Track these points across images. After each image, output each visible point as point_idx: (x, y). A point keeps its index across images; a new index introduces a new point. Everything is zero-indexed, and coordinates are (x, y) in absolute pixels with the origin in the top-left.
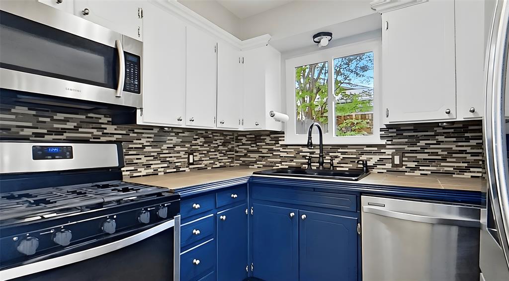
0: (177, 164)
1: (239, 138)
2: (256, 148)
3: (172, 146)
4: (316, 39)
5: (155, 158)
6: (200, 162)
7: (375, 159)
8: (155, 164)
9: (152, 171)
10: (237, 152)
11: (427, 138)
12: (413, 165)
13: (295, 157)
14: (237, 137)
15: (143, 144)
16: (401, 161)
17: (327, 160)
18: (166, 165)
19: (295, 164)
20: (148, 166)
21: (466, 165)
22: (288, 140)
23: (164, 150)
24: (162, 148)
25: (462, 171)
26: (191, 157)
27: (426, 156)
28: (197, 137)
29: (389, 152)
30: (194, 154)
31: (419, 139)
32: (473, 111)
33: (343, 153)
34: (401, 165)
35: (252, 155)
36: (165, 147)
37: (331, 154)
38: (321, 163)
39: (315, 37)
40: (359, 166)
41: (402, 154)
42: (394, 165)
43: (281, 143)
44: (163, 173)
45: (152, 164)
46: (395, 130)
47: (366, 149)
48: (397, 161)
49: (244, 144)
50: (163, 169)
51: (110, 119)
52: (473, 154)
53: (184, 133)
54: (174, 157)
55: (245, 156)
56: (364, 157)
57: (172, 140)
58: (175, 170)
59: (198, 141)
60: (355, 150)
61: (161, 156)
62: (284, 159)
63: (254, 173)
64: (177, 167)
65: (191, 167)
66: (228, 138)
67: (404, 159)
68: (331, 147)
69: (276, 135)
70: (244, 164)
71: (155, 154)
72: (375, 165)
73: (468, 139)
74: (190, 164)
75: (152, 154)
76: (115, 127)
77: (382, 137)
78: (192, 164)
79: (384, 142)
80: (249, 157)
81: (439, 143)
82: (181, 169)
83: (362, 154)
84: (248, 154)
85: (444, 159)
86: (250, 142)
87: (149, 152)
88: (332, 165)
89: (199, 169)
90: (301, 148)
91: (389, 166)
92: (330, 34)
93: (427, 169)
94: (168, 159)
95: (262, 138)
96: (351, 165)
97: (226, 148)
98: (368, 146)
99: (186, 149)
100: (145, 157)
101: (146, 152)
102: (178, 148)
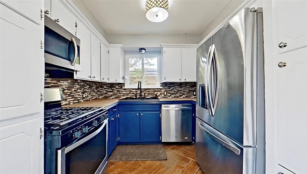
0: (78, 98)
1: (102, 86)
2: (111, 90)
3: (76, 89)
4: (140, 50)
5: (69, 95)
6: (88, 97)
7: (159, 93)
8: (69, 99)
9: (68, 102)
10: (101, 92)
11: (173, 86)
12: (169, 95)
13: (129, 94)
14: (101, 86)
15: (64, 88)
16: (166, 94)
17: (143, 94)
18: (74, 99)
19: (129, 96)
20: (66, 100)
21: (182, 94)
22: (126, 87)
23: (73, 91)
24: (72, 90)
25: (181, 96)
26: (84, 94)
27: (172, 92)
28: (86, 85)
29: (163, 91)
30: (85, 93)
31: (171, 87)
32: (185, 80)
33: (148, 92)
34: (166, 95)
35: (109, 93)
36: (73, 90)
37: (144, 92)
38: (141, 95)
39: (140, 49)
40: (154, 96)
41: (167, 91)
42: (164, 95)
43: (123, 88)
44: (72, 103)
45: (68, 99)
46: (165, 84)
47: (156, 90)
48: (165, 94)
49: (105, 89)
50: (72, 101)
51: (48, 75)
52: (183, 91)
53: (81, 83)
54: (77, 95)
55: (106, 94)
56: (156, 93)
57: (76, 86)
58: (77, 101)
59: (86, 87)
60: (152, 91)
61: (72, 94)
62: (124, 95)
63: (119, 100)
64: (78, 100)
65: (84, 99)
66: (98, 85)
67: (167, 93)
68: (144, 89)
69: (121, 85)
70: (105, 97)
71: (69, 93)
72: (159, 96)
73: (182, 87)
74: (83, 98)
75: (68, 94)
76: (51, 79)
77: (161, 86)
78: (84, 98)
79: (162, 88)
80: (108, 94)
81: (176, 88)
82: (80, 101)
83: (155, 92)
84: (107, 93)
85: (177, 93)
86: (108, 88)
87: (67, 93)
88: (145, 96)
89: (87, 100)
90: (132, 90)
91: (163, 95)
92: (145, 49)
93: (173, 96)
94: (75, 96)
95: (114, 86)
96: (151, 96)
97: (97, 91)
98: (157, 89)
99: (82, 91)
100: (65, 95)
101: (65, 93)
102: (79, 90)
